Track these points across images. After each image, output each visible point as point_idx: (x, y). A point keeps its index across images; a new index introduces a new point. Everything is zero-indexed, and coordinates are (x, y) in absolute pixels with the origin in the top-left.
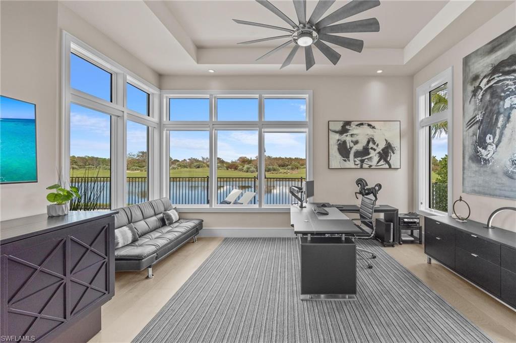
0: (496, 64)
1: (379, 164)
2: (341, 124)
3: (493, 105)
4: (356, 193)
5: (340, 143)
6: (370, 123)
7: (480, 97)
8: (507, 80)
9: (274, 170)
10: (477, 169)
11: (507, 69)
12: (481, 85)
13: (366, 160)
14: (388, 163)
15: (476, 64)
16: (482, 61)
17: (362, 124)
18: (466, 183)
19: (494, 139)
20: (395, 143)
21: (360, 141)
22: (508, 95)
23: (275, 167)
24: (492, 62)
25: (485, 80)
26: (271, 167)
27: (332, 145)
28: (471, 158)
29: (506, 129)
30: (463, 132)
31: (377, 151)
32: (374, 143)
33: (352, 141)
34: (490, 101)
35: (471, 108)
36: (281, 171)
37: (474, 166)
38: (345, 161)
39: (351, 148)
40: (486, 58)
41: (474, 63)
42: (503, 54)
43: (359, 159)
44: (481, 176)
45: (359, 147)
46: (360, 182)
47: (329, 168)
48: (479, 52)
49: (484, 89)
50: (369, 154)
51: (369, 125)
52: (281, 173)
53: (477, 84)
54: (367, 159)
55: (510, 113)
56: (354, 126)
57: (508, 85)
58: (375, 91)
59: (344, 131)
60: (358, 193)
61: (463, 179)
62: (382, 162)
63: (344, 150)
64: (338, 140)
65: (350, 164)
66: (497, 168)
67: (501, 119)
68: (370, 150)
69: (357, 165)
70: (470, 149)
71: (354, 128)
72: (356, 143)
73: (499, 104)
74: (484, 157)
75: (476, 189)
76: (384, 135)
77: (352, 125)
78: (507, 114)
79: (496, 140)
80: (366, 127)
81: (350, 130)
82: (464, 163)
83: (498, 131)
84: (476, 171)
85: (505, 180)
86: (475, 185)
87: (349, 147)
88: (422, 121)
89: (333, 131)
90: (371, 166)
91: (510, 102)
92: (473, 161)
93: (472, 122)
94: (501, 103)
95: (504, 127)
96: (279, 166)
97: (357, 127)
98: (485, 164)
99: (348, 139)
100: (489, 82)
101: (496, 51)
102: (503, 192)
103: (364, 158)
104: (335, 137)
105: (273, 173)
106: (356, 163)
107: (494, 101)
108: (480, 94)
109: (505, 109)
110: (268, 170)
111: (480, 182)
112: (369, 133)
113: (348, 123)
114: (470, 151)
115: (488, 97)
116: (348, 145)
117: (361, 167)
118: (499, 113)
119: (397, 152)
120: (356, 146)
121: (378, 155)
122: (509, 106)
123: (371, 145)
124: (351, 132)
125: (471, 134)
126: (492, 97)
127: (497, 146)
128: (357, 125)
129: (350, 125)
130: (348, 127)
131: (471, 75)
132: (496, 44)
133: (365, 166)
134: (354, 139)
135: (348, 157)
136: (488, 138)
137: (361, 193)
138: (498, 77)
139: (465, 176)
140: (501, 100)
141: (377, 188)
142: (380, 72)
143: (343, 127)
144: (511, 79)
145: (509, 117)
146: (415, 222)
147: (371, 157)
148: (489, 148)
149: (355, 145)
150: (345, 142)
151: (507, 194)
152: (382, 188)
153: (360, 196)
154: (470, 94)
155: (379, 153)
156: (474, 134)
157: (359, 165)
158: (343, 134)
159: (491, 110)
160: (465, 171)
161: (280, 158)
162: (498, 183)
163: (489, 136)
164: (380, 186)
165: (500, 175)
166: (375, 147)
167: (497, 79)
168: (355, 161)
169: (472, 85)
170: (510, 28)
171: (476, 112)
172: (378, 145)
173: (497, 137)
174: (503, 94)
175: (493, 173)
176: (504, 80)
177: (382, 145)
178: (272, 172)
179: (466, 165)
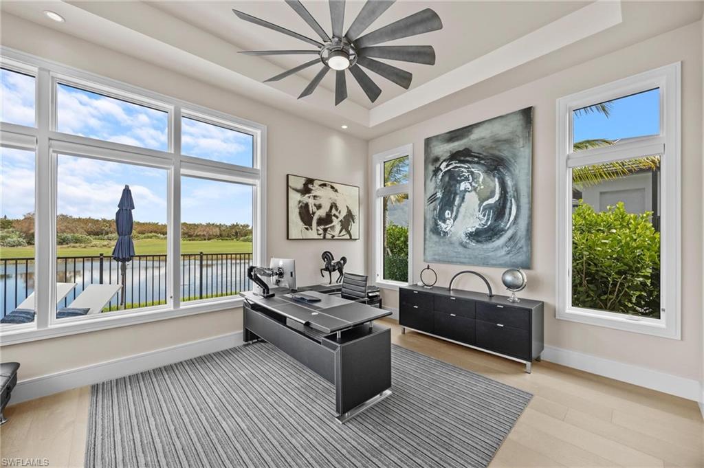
0: (454, 151)
1: (341, 234)
2: (303, 181)
3: (451, 186)
4: (322, 270)
5: (301, 206)
6: (334, 185)
7: (440, 177)
8: (462, 167)
9: (77, 241)
10: (437, 240)
11: (462, 158)
12: (441, 167)
13: (329, 229)
14: (349, 233)
15: (436, 148)
16: (441, 146)
17: (324, 185)
18: (427, 253)
19: (452, 214)
20: (355, 212)
21: (323, 205)
22: (463, 180)
23: (78, 235)
24: (451, 150)
25: (445, 164)
26: (69, 236)
27: (291, 207)
28: (431, 230)
29: (461, 207)
30: (425, 206)
31: (339, 219)
32: (337, 210)
33: (315, 205)
34: (448, 182)
35: (431, 186)
36: (95, 242)
37: (435, 238)
38: (307, 229)
39: (314, 213)
40: (445, 145)
41: (434, 146)
42: (459, 146)
43: (322, 227)
44: (440, 245)
45: (322, 213)
46: (327, 256)
47: (288, 238)
48: (440, 138)
49: (444, 171)
50: (332, 222)
51: (332, 187)
52: (95, 246)
53: (437, 165)
54: (330, 227)
55: (464, 195)
56: (317, 186)
57: (463, 172)
58: (337, 146)
59: (306, 190)
60: (324, 269)
61: (425, 249)
62: (344, 232)
63: (306, 215)
64: (300, 202)
65: (312, 234)
66: (454, 239)
67: (458, 199)
68: (333, 217)
69: (320, 234)
70: (431, 223)
71: (317, 189)
72: (319, 207)
73: (456, 186)
74: (443, 229)
75: (436, 257)
76: (345, 200)
77: (314, 184)
78: (462, 196)
79: (453, 215)
80: (328, 188)
81: (312, 190)
82: (425, 234)
83: (455, 209)
84: (436, 242)
85: (461, 249)
86: (435, 255)
87: (311, 212)
88: (378, 190)
89: (293, 189)
90: (333, 236)
91: (464, 186)
92: (433, 233)
93: (432, 199)
94: (458, 185)
95: (460, 206)
96: (89, 233)
97: (321, 188)
98: (444, 235)
99: (311, 202)
100: (447, 166)
101: (454, 141)
102: (459, 259)
103: (327, 226)
104: (295, 198)
105: (74, 247)
106: (319, 233)
107: (452, 183)
108: (440, 175)
109: (461, 191)
110: (62, 242)
111: (440, 252)
112: (332, 196)
113: (310, 181)
114: (430, 224)
115: (447, 179)
116: (311, 209)
117: (324, 238)
118: (456, 194)
119: (356, 221)
120: (319, 211)
121: (340, 223)
122: (463, 189)
123: (334, 212)
124: (313, 193)
125: (432, 209)
126: (449, 179)
127: (454, 221)
128: (320, 185)
129: (313, 184)
130: (310, 186)
131: (432, 156)
132: (454, 136)
133: (328, 236)
134: (317, 202)
135: (310, 225)
136: (446, 213)
137: (327, 269)
138: (456, 163)
139: (427, 246)
140: (458, 183)
141: (342, 262)
142: (345, 127)
143: (305, 185)
144: (465, 168)
145: (463, 198)
146: (376, 296)
147: (333, 226)
148: (448, 221)
149: (318, 209)
150: (307, 205)
151: (462, 260)
152: (348, 262)
153: (326, 273)
154: (431, 173)
155: (341, 221)
156: (435, 209)
157: (322, 235)
158: (306, 194)
159: (450, 190)
160: (427, 242)
161: (89, 220)
162: (456, 252)
163: (447, 212)
164: (344, 259)
165: (457, 244)
166: (337, 214)
167: (454, 165)
168: (318, 230)
169: (433, 165)
170: (465, 126)
171: (437, 190)
172: (340, 212)
173: (454, 213)
174: (459, 179)
175: (451, 243)
176: (460, 167)
177: (344, 213)
178: (73, 245)
179: (427, 237)
